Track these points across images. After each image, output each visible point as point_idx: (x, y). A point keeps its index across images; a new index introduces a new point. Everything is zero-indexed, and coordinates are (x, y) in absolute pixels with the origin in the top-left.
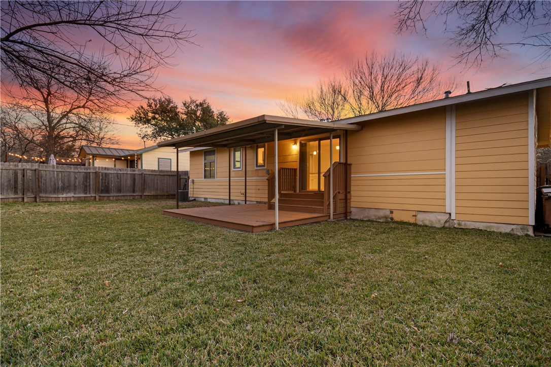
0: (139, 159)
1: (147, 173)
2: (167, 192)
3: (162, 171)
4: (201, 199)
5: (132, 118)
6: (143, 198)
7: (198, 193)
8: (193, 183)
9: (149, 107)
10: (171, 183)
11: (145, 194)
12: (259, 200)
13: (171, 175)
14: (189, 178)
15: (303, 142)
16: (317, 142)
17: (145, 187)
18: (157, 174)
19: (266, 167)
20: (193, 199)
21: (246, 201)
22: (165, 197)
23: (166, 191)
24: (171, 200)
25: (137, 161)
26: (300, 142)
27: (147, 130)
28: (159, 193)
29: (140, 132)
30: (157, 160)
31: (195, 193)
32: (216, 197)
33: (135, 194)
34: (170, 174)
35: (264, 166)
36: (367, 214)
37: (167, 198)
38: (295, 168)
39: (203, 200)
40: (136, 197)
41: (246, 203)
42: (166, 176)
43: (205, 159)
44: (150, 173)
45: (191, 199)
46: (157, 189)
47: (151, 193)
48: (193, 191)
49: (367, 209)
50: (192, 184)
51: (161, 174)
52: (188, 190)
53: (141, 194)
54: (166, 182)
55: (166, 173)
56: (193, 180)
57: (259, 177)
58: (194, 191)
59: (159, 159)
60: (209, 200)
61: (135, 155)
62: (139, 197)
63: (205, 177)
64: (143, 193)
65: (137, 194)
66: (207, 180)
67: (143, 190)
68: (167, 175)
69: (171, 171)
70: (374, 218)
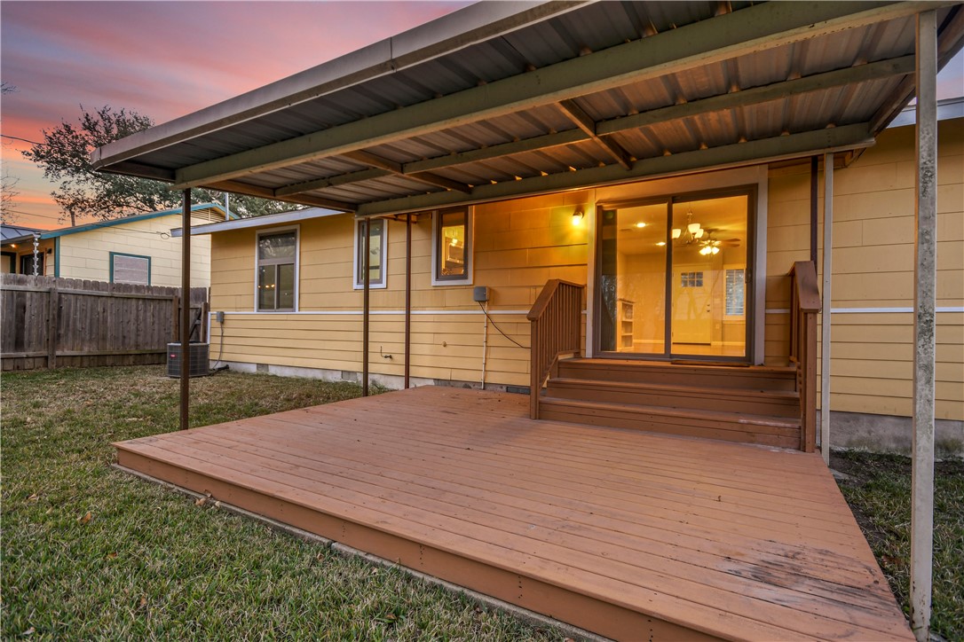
0: (50, 252)
1: (70, 290)
2: (137, 346)
3: (119, 287)
4: (245, 366)
5: (37, 153)
6: (52, 364)
7: (238, 349)
8: (222, 323)
9: (87, 132)
10: (149, 320)
11: (58, 353)
12: (445, 375)
13: (152, 300)
14: (207, 307)
15: (607, 207)
16: (665, 206)
17: (62, 332)
18: (105, 293)
19: (470, 281)
20: (220, 365)
21: (407, 377)
22: (131, 359)
23: (132, 342)
24: (149, 369)
25: (41, 256)
26: (599, 208)
27: (81, 186)
28: (109, 348)
29: (61, 193)
30: (107, 257)
31: (226, 349)
32: (298, 362)
33: (23, 354)
34: (147, 294)
35: (465, 277)
36: (865, 435)
37: (135, 364)
38: (580, 282)
39: (253, 369)
40: (28, 364)
41: (407, 386)
42: (134, 302)
43: (261, 256)
44: (79, 290)
45: (212, 365)
46: (104, 338)
47: (81, 350)
48: (222, 344)
49: (865, 418)
50: (218, 324)
51: (116, 294)
52: (205, 341)
53: (44, 353)
54: (133, 317)
55: (134, 293)
56: (222, 315)
57: (445, 307)
58: (223, 346)
59: (112, 254)
60: (272, 371)
61: (33, 240)
62: (39, 362)
63: (261, 306)
64: (54, 350)
65: (31, 353)
66: (266, 314)
67: (56, 340)
68: (138, 299)
69: (149, 288)
70: (893, 446)
